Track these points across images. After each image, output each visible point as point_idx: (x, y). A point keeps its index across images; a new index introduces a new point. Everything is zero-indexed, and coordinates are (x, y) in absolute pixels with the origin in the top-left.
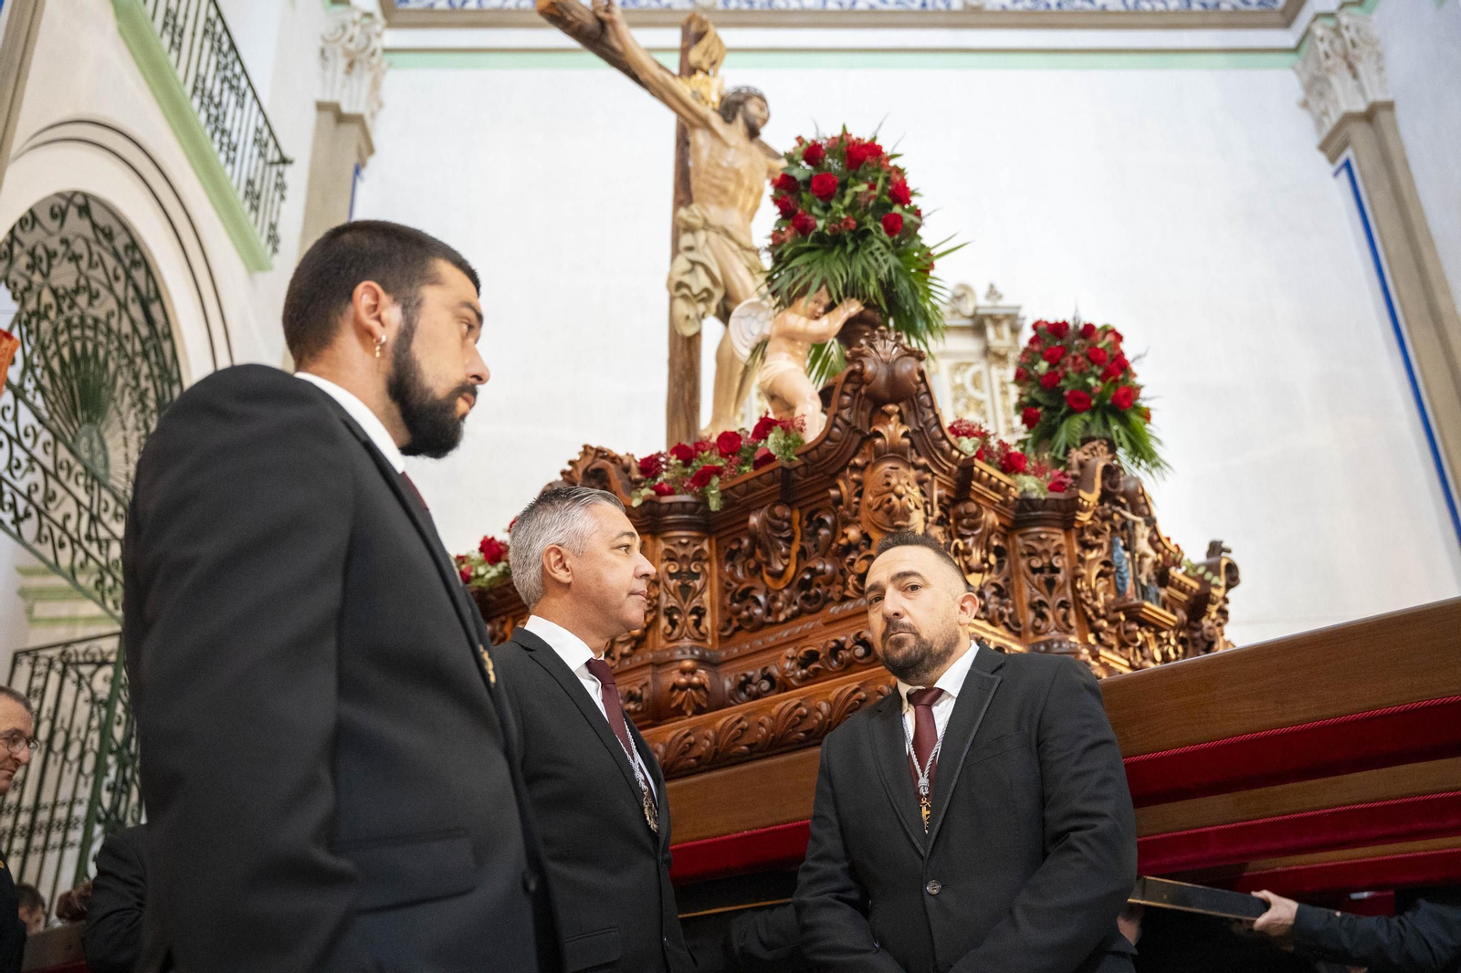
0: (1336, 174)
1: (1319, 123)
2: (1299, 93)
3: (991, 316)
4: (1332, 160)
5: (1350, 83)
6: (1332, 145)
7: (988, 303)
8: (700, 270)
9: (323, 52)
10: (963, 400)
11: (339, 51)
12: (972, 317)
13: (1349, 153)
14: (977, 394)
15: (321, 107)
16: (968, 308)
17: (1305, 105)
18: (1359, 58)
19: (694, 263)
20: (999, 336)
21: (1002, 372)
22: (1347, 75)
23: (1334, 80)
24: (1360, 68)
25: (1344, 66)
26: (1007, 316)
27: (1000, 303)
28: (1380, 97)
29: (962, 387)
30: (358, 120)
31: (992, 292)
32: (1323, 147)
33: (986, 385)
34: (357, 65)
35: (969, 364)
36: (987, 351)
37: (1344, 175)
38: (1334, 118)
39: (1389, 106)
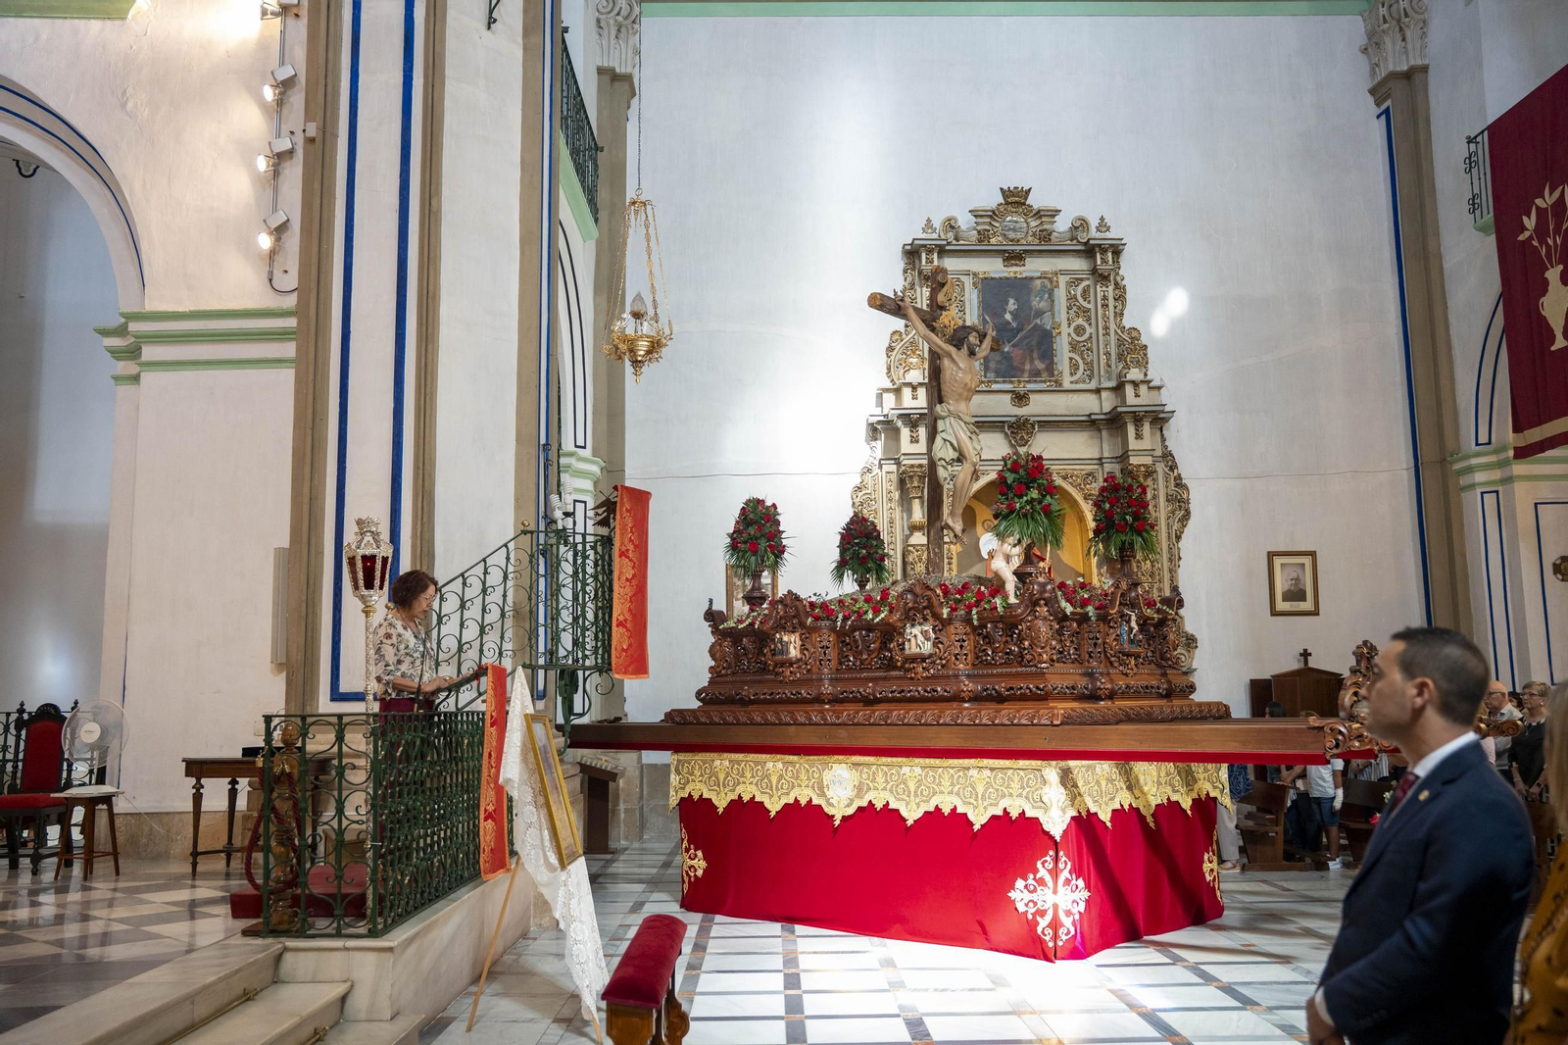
0: (1378, 117)
1: (1373, 73)
2: (1361, 39)
3: (1100, 245)
4: (1378, 105)
5: (1400, 44)
6: (1378, 92)
7: (1099, 235)
8: (948, 443)
9: (598, 21)
10: (1075, 309)
11: (612, 22)
12: (1086, 244)
13: (1388, 103)
14: (1085, 304)
15: (601, 71)
16: (1083, 237)
17: (1365, 51)
18: (1408, 26)
19: (945, 440)
20: (1104, 261)
21: (1104, 289)
22: (1399, 36)
23: (1388, 40)
24: (1408, 34)
25: (1397, 29)
26: (1111, 245)
27: (1108, 235)
28: (1419, 62)
29: (1075, 297)
30: (627, 78)
31: (1103, 225)
32: (1372, 92)
33: (1092, 298)
34: (623, 30)
35: (1082, 280)
36: (1094, 271)
37: (1383, 117)
38: (1382, 73)
39: (1425, 69)
